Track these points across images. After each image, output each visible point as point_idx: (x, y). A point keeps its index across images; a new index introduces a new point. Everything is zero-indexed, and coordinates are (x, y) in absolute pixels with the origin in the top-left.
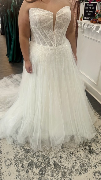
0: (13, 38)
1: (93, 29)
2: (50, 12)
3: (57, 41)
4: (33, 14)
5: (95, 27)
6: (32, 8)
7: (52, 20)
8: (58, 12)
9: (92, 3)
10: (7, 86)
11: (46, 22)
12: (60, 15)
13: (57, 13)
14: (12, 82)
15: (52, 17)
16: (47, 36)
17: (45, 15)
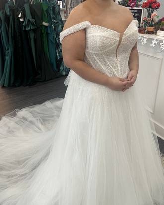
0: (9, 51)
1: (143, 41)
2: (117, 32)
5: (146, 39)
9: (134, 8)
10: (11, 131)
12: (128, 35)
13: (124, 32)
14: (16, 123)
16: (109, 63)
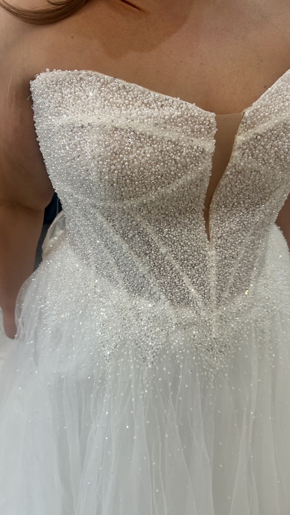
2: (195, 110)
3: (222, 278)
4: (64, 119)
6: (58, 73)
7: (207, 165)
8: (256, 105)
11: (164, 179)
13: (247, 112)
15: (209, 145)
17: (157, 133)
